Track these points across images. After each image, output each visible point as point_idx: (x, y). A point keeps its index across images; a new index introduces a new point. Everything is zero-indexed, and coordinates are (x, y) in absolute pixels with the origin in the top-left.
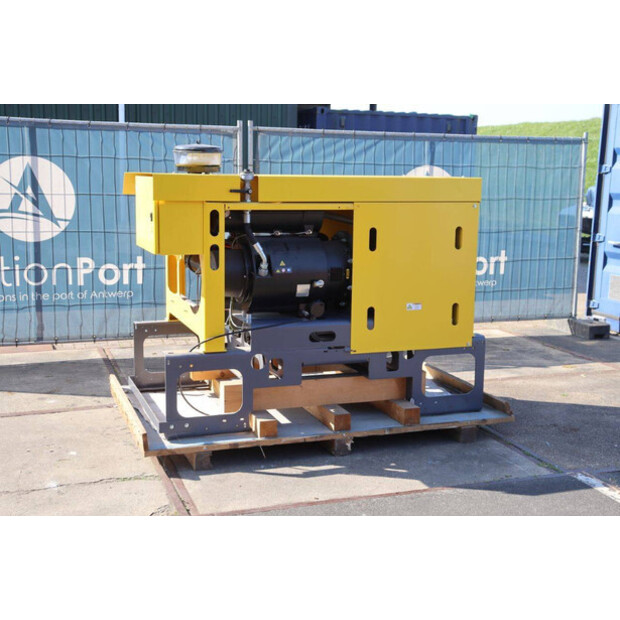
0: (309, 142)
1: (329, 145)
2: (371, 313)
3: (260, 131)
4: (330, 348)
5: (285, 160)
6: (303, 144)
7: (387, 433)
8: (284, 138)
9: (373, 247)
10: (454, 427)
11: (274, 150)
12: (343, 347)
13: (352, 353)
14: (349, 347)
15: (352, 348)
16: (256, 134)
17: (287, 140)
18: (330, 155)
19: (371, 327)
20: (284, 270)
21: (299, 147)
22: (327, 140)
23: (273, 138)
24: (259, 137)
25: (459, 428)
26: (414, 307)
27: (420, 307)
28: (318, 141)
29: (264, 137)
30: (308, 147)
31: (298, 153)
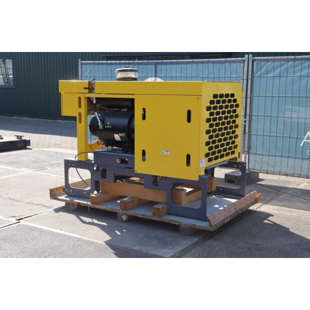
0: (285, 64)
1: (298, 65)
2: (144, 152)
3: (255, 60)
4: (126, 168)
5: (269, 76)
6: (281, 66)
7: (142, 217)
8: (269, 63)
9: (144, 118)
10: (177, 224)
11: (263, 70)
12: (132, 168)
13: (135, 172)
14: (134, 169)
15: (135, 169)
16: (253, 61)
17: (271, 64)
18: (298, 71)
19: (144, 160)
20: (108, 127)
21: (278, 67)
22: (296, 62)
23: (263, 63)
24: (255, 63)
25: (179, 225)
26: (165, 153)
27: (168, 153)
28: (290, 63)
29: (257, 63)
30: (284, 67)
31: (277, 71)
